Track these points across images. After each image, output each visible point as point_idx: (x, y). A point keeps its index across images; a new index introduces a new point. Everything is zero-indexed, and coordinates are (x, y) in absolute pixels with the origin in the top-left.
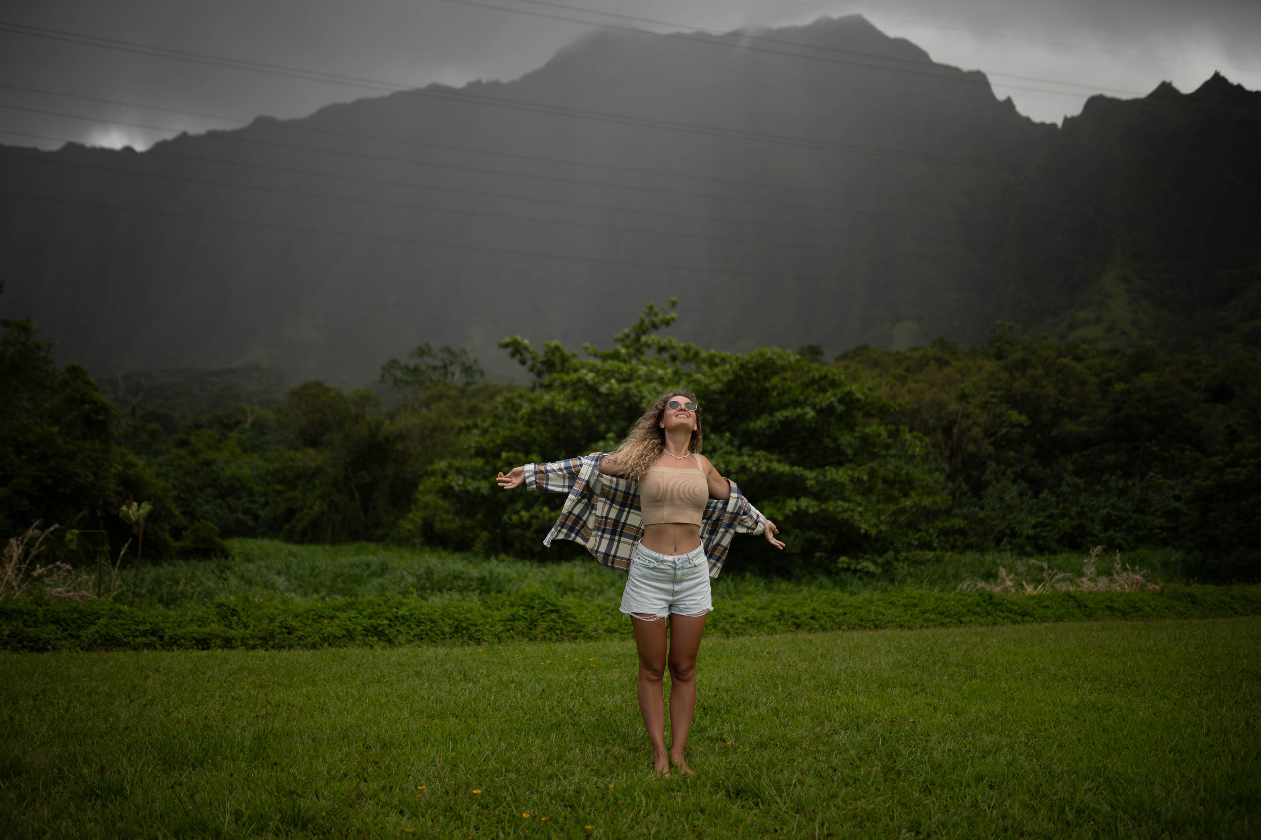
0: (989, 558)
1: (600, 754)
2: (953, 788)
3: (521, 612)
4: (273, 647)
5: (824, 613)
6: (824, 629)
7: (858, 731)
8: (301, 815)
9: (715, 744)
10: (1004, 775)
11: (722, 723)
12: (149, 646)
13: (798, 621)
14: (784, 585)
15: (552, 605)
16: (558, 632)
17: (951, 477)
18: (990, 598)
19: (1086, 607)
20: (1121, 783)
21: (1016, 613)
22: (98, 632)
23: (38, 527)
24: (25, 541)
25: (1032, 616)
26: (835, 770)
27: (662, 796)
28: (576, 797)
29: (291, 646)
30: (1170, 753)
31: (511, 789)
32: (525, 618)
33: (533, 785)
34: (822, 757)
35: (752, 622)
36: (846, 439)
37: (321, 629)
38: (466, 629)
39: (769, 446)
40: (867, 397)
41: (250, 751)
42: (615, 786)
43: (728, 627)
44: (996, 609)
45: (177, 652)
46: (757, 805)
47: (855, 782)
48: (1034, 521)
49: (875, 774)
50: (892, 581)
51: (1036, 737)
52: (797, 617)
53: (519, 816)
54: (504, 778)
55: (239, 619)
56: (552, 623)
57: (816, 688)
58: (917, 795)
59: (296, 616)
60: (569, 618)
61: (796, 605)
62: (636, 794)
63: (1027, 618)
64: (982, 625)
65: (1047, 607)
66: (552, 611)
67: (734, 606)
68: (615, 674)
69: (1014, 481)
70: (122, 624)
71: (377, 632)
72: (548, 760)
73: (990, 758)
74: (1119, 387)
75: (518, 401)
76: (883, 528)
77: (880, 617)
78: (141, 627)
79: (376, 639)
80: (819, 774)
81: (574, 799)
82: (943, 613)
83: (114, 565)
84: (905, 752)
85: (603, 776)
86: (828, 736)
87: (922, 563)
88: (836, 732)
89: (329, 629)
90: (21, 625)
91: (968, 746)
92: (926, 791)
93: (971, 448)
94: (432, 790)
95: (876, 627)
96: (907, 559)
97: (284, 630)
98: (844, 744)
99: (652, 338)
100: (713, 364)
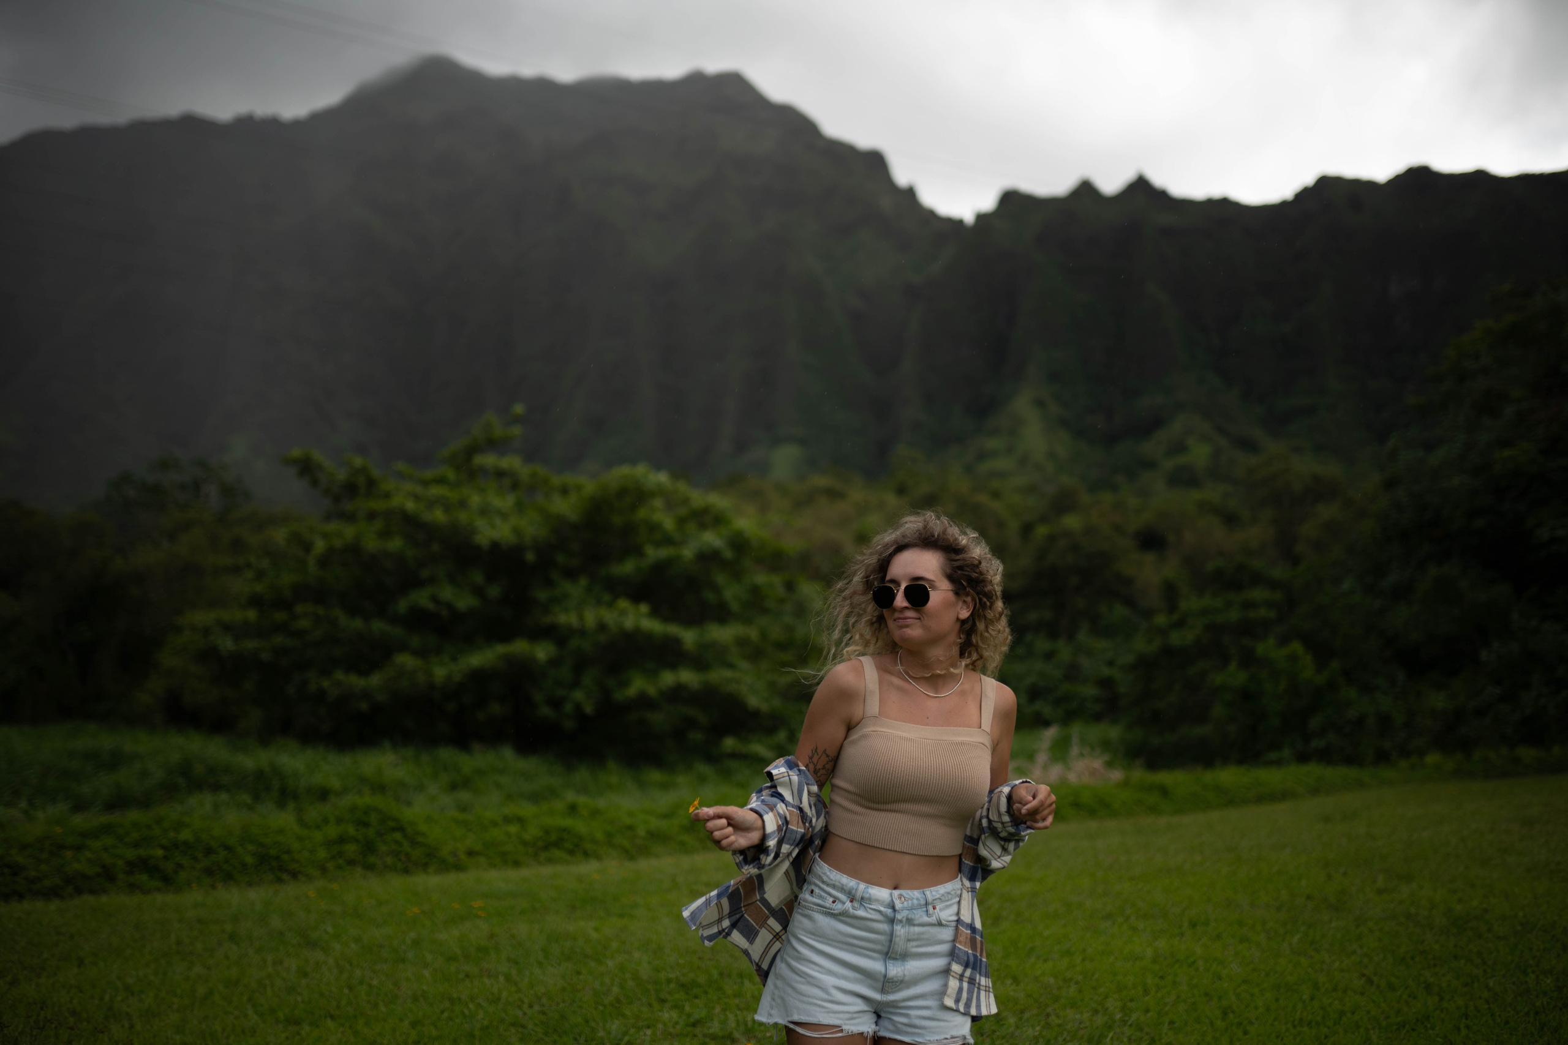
3: (351, 830)
14: (655, 775)
15: (393, 819)
16: (405, 859)
32: (357, 841)
35: (656, 836)
36: (731, 591)
37: (64, 866)
38: (277, 858)
39: (637, 597)
43: (628, 844)
59: (23, 847)
60: (420, 839)
66: (393, 829)
71: (144, 865)
75: (308, 537)
76: (776, 702)
79: (144, 877)
89: (76, 865)
99: (488, 460)
100: (564, 491)
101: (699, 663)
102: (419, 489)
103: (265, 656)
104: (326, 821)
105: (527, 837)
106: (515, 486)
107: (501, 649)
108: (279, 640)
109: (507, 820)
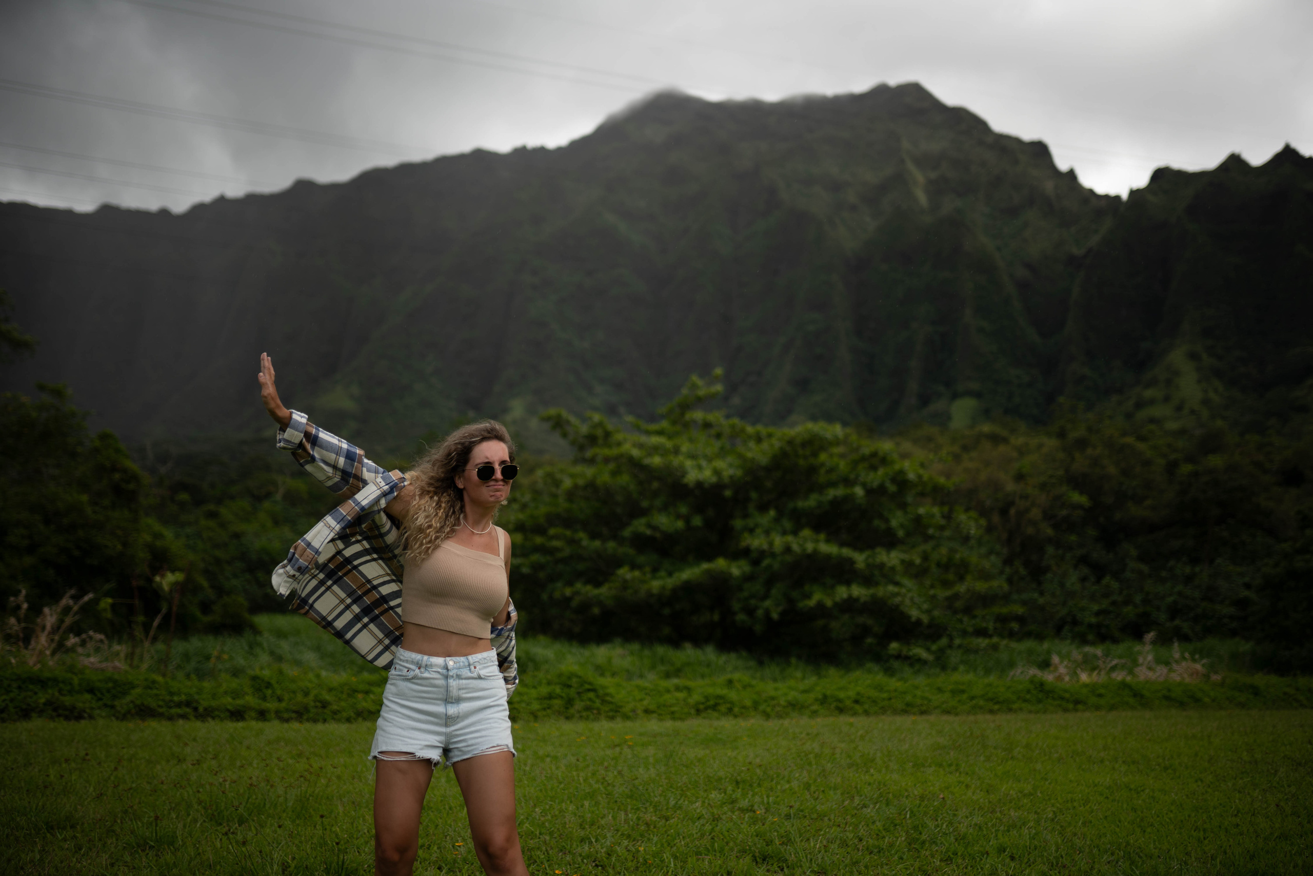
0: (1046, 645)
1: (632, 821)
2: (974, 858)
3: (558, 690)
4: (308, 720)
5: (869, 698)
6: (867, 713)
7: (887, 805)
8: (345, 866)
9: (745, 815)
10: (1026, 847)
11: (753, 796)
12: (184, 717)
13: (840, 705)
15: (590, 684)
16: (595, 712)
17: (1008, 561)
18: (1041, 686)
19: (1142, 696)
20: (1140, 857)
21: (1068, 701)
22: (132, 702)
23: (73, 597)
24: (59, 610)
25: (1085, 703)
26: (861, 840)
27: (689, 859)
28: (607, 858)
29: (325, 721)
30: (1195, 831)
31: (544, 849)
32: (562, 697)
33: (566, 846)
34: (849, 827)
35: (793, 705)
36: (897, 520)
37: (355, 704)
39: (817, 527)
40: (920, 477)
41: (293, 811)
42: (645, 850)
43: (769, 710)
44: (1047, 698)
45: (211, 724)
46: (782, 870)
47: (879, 852)
48: (1096, 608)
49: (900, 844)
50: (944, 668)
51: (1063, 814)
52: (840, 700)
53: (551, 873)
54: (538, 840)
55: (273, 692)
56: (588, 703)
57: (850, 766)
58: (938, 863)
59: (330, 690)
60: (608, 698)
61: (841, 689)
62: (665, 857)
63: (1080, 707)
64: (1030, 712)
65: (1100, 696)
66: (589, 690)
67: (776, 689)
68: (651, 751)
69: (1076, 567)
70: (156, 695)
72: (581, 825)
73: (1015, 832)
74: (1186, 468)
75: (558, 476)
76: (936, 613)
77: (926, 702)
78: (176, 698)
80: (844, 844)
81: (604, 858)
82: (992, 700)
83: (147, 637)
84: (931, 824)
85: (634, 841)
86: (858, 810)
87: (976, 651)
88: (865, 806)
89: (365, 704)
90: (57, 694)
91: (994, 820)
92: (948, 860)
93: (1030, 531)
94: (469, 848)
95: (923, 713)
96: (960, 646)
97: (319, 704)
98: (872, 817)
99: (698, 415)
100: (759, 440)
101: (867, 580)
102: (643, 439)
103: (525, 570)
104: (540, 683)
105: (691, 701)
106: (718, 436)
107: (705, 566)
108: (536, 557)
109: (678, 689)
